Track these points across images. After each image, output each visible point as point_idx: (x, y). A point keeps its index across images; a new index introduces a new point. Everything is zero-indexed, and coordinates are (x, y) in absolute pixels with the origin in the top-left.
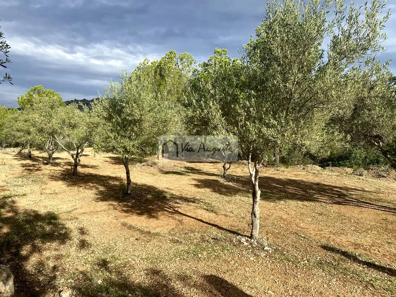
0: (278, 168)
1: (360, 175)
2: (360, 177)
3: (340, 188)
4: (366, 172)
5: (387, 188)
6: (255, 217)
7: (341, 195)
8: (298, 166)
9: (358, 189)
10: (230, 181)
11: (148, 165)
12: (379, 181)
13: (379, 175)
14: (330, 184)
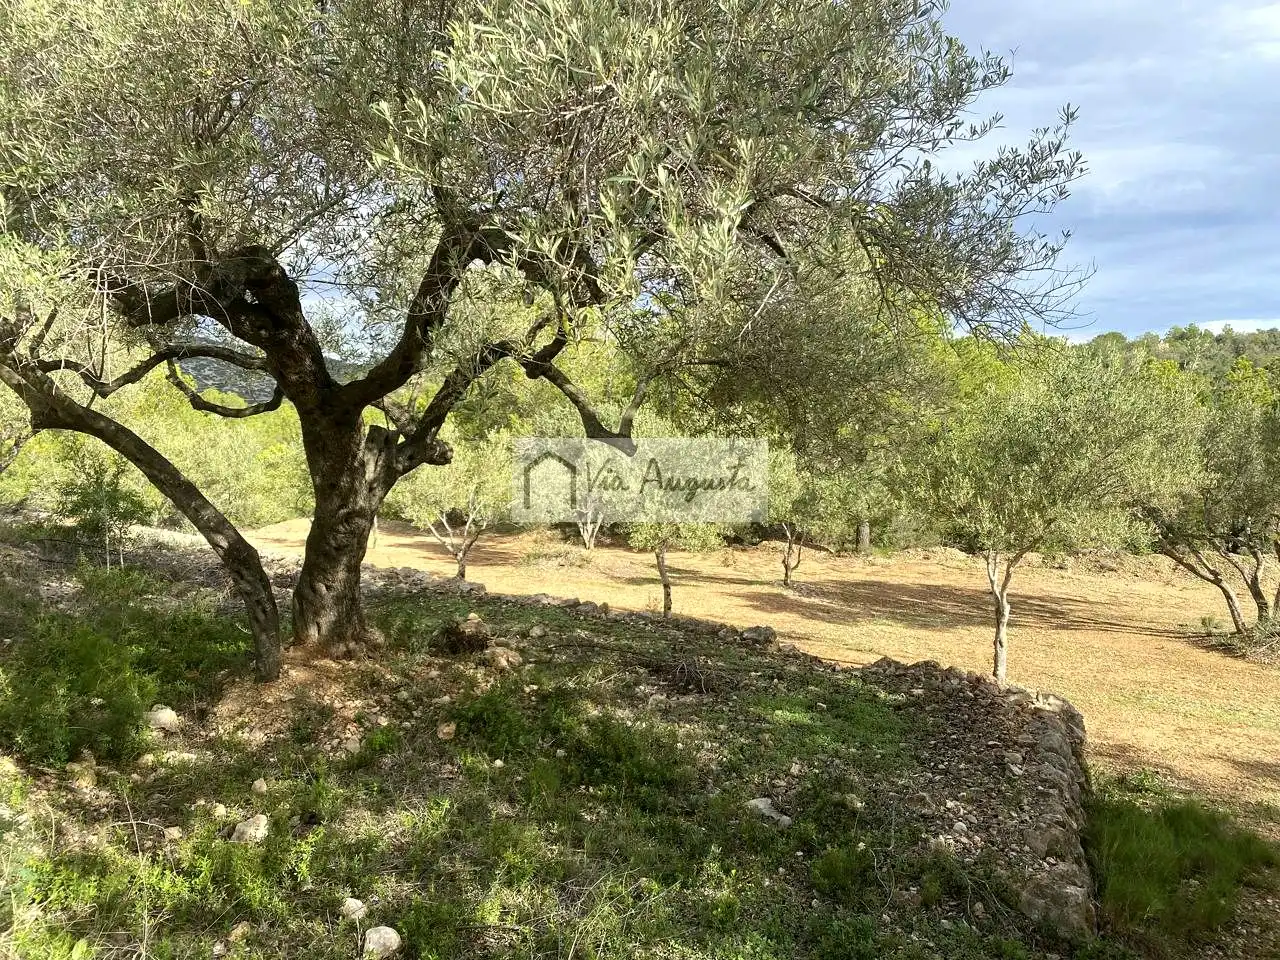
0: (870, 558)
1: (1061, 568)
2: (1063, 572)
3: (1040, 599)
4: (1071, 560)
5: (1130, 595)
6: (1002, 646)
7: (1054, 613)
8: (911, 551)
9: (1079, 599)
10: (809, 595)
11: (572, 565)
12: (1103, 579)
13: (1102, 567)
14: (1015, 591)
